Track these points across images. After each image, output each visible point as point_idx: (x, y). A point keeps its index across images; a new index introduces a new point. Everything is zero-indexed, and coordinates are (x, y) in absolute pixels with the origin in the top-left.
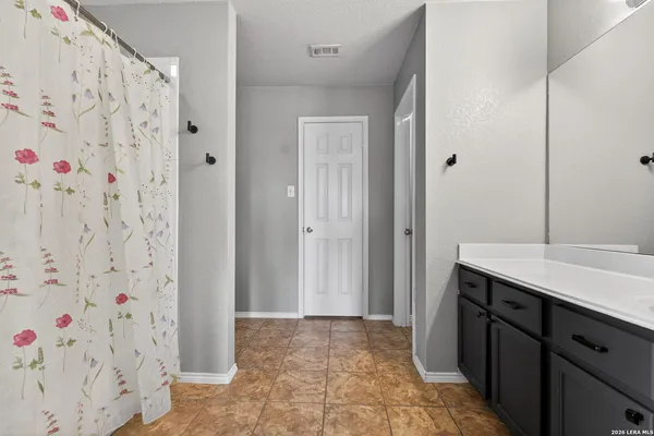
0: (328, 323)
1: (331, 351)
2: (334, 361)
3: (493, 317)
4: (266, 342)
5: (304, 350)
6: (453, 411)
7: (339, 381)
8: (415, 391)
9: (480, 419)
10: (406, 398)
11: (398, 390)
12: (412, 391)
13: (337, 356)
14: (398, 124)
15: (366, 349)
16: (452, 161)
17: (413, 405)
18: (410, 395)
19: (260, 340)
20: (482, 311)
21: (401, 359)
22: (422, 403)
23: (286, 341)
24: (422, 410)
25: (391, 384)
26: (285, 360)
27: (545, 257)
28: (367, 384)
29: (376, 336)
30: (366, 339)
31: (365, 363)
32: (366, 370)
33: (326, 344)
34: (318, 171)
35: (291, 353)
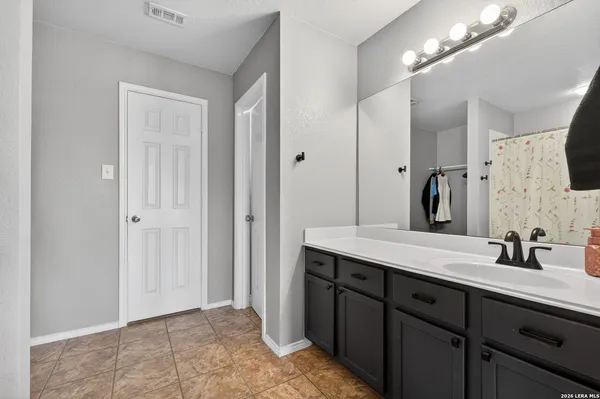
0: (161, 325)
1: (177, 356)
2: (183, 367)
3: (341, 288)
4: (76, 373)
5: (140, 366)
6: (309, 375)
7: (198, 388)
8: (275, 369)
9: (330, 374)
10: (270, 380)
11: (261, 374)
12: (272, 370)
13: (185, 360)
14: (238, 114)
15: (216, 341)
16: (300, 158)
17: (278, 383)
18: (272, 374)
19: (65, 372)
20: (330, 284)
21: (252, 341)
22: (285, 379)
23: (109, 362)
24: (286, 385)
25: (252, 370)
26: (117, 388)
27: (357, 235)
28: (229, 379)
29: (221, 324)
30: (211, 331)
31: (219, 357)
32: (222, 365)
33: (167, 349)
34: (147, 149)
35: (122, 376)
